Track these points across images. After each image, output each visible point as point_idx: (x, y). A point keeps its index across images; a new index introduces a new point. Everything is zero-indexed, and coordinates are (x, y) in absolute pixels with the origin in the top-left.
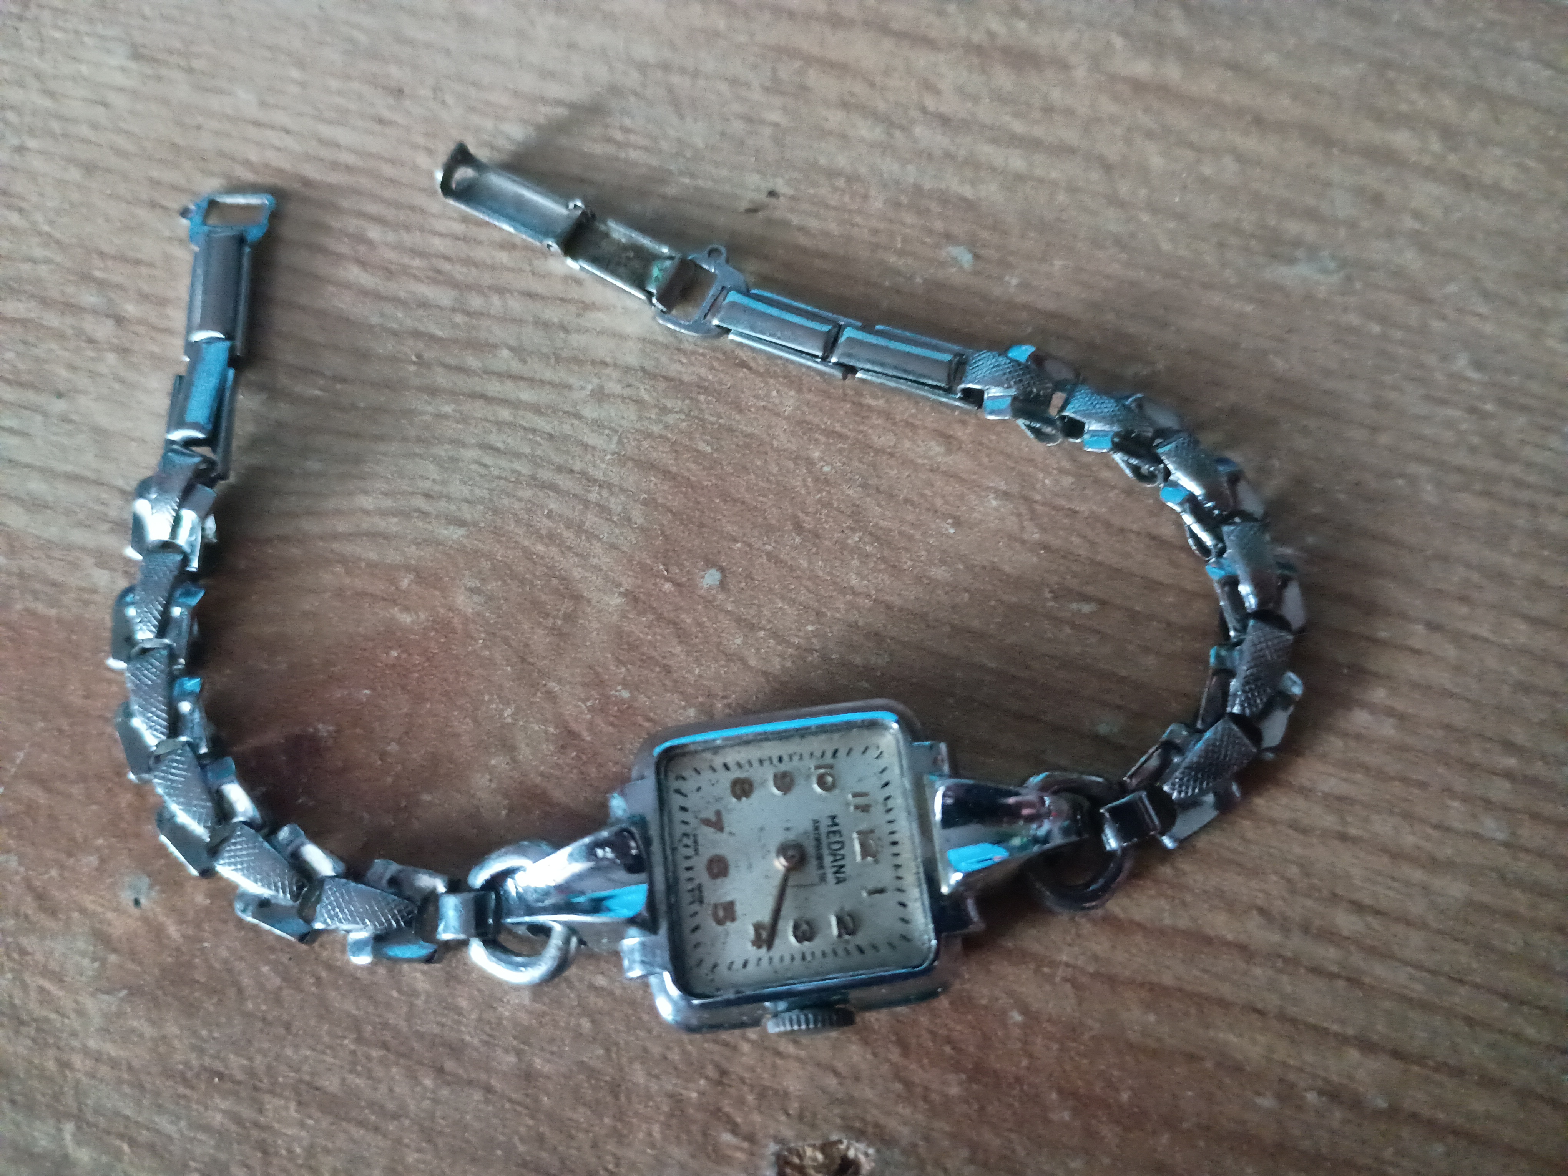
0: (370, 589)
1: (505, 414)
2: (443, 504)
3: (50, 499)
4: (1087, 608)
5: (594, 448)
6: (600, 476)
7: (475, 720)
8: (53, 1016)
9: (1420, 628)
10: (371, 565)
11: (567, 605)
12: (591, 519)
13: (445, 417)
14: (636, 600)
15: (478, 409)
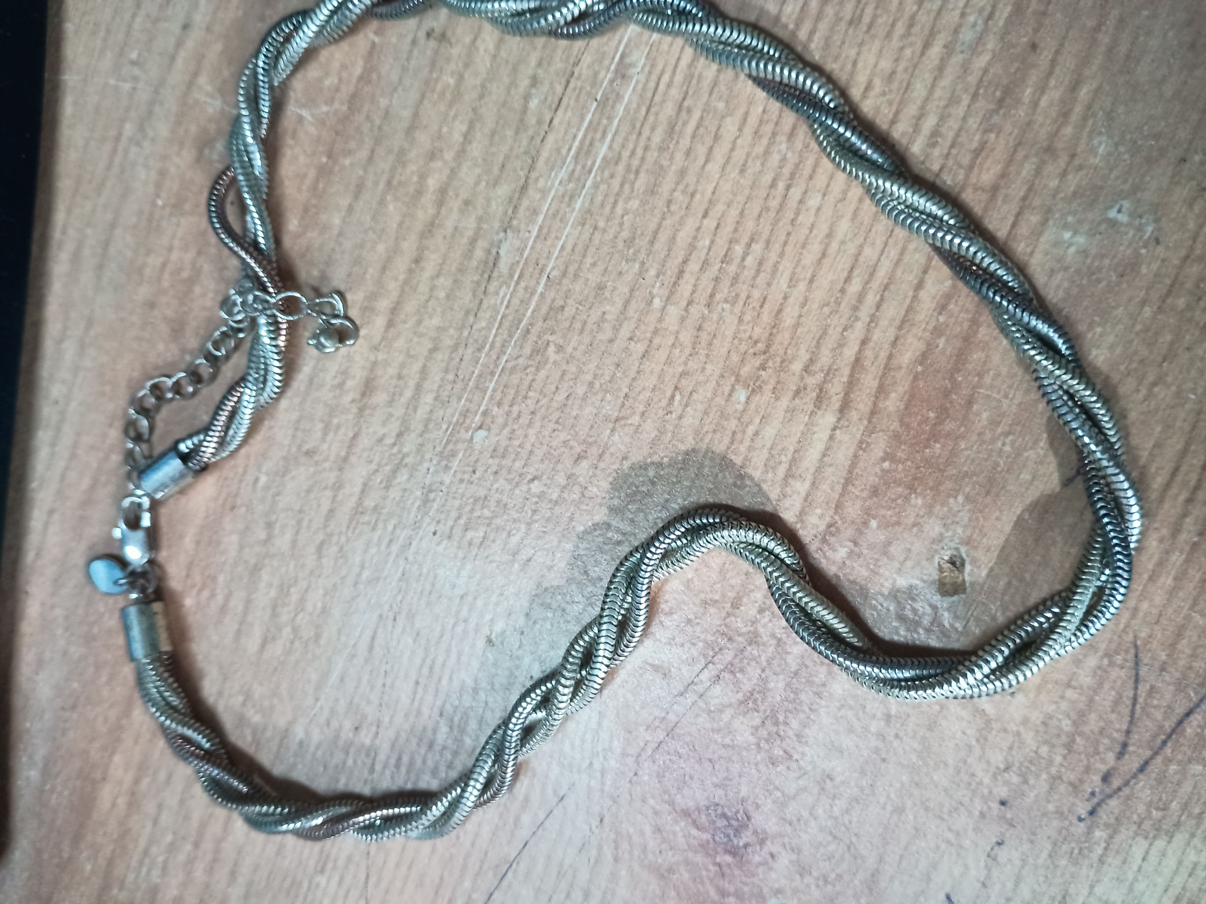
9: (706, 222)
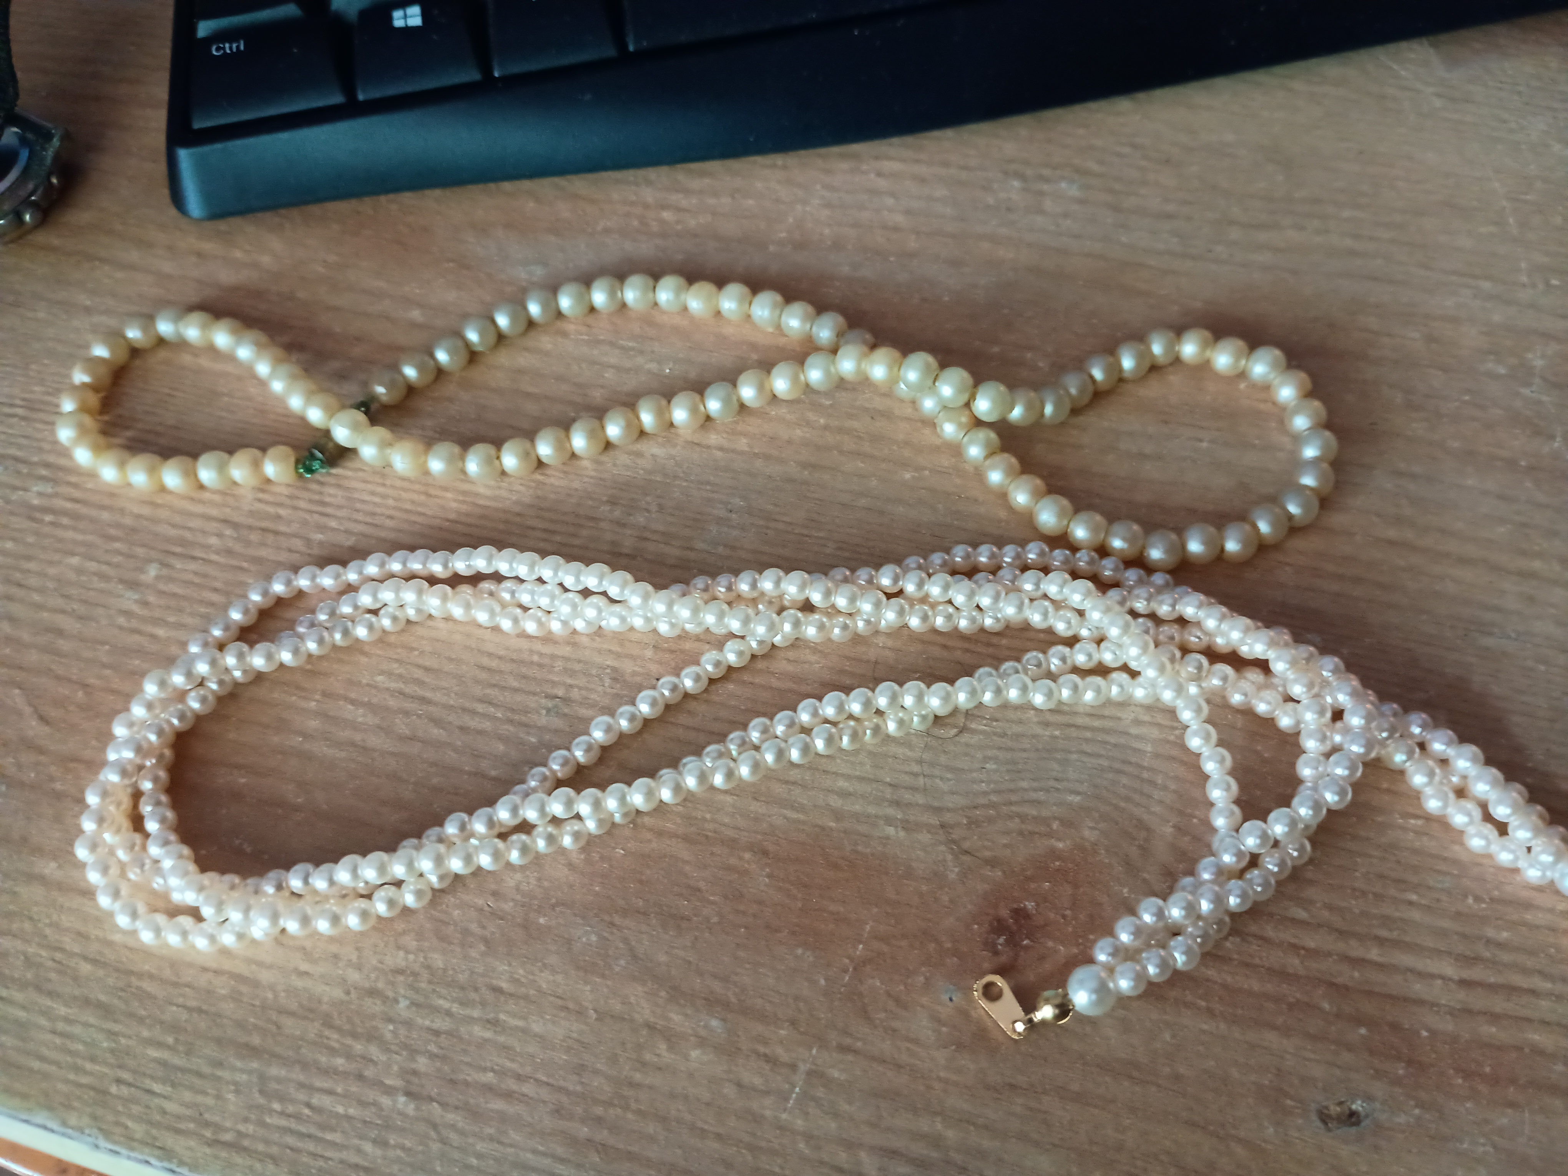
0: (1037, 830)
1: (1088, 735)
2: (1065, 784)
3: (851, 790)
4: (1420, 822)
5: (1139, 750)
6: (1146, 764)
7: (1109, 896)
8: (918, 1062)
10: (1034, 818)
11: (1143, 834)
12: (1147, 789)
13: (1056, 737)
14: (1180, 829)
15: (1074, 733)
